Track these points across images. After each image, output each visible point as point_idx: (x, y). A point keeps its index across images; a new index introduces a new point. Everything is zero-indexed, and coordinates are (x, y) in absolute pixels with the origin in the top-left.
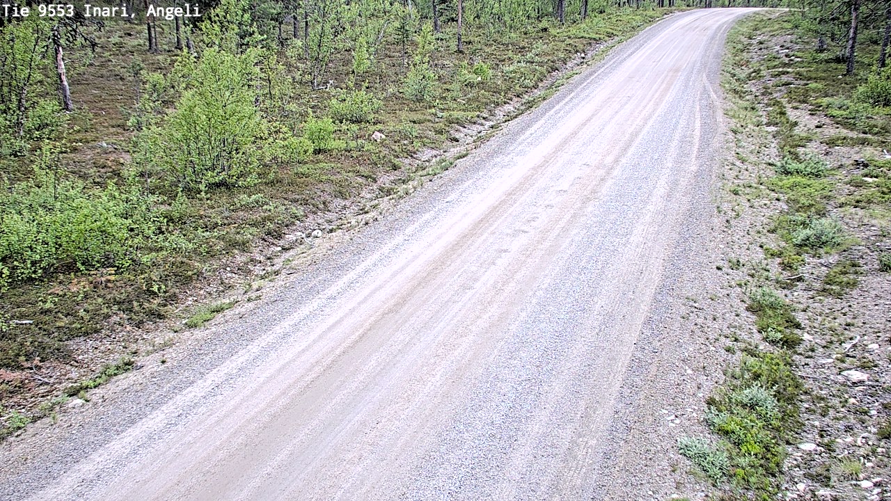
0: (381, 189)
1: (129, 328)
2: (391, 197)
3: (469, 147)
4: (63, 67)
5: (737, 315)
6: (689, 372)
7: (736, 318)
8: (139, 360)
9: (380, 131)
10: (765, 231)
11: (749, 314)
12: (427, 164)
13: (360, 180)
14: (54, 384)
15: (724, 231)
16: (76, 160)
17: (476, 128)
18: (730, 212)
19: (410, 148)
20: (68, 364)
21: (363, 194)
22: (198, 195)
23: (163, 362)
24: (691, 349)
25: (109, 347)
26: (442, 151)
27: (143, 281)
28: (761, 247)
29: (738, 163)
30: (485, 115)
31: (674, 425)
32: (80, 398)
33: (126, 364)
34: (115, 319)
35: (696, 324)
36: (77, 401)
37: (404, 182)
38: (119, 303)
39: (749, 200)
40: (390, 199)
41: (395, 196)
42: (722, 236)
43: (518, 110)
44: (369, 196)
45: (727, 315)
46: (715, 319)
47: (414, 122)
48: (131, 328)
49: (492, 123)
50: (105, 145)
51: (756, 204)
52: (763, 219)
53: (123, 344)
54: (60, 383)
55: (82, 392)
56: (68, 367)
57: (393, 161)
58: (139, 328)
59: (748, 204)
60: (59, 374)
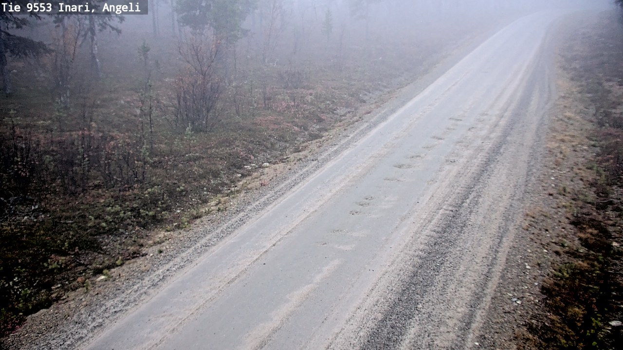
0: (310, 135)
1: (137, 228)
2: (317, 140)
3: (373, 106)
4: (96, 49)
5: (563, 228)
6: (528, 267)
7: (563, 230)
8: (144, 250)
9: (311, 94)
10: (584, 168)
11: (572, 226)
12: (343, 118)
13: (296, 128)
14: (87, 265)
15: (554, 168)
16: (104, 112)
17: (377, 93)
18: (559, 154)
19: (331, 106)
20: (96, 252)
21: (298, 138)
22: (185, 138)
23: (161, 252)
24: (529, 251)
25: (124, 241)
26: (353, 109)
27: (147, 195)
28: (581, 180)
29: (566, 120)
30: (385, 84)
31: (517, 305)
32: (104, 275)
33: (134, 253)
34: (129, 221)
35: (533, 234)
36: (103, 277)
37: (326, 130)
38: (131, 211)
39: (573, 146)
40: (317, 142)
41: (320, 140)
42: (553, 171)
43: (407, 80)
44: (302, 139)
45: (557, 227)
46: (547, 230)
47: (334, 88)
48: (139, 228)
49: (389, 90)
50: (123, 102)
51: (578, 149)
52: (583, 159)
53: (133, 239)
54: (91, 265)
55: (105, 271)
56: (96, 254)
57: (319, 115)
58: (144, 228)
59: (572, 149)
60: (90, 258)
